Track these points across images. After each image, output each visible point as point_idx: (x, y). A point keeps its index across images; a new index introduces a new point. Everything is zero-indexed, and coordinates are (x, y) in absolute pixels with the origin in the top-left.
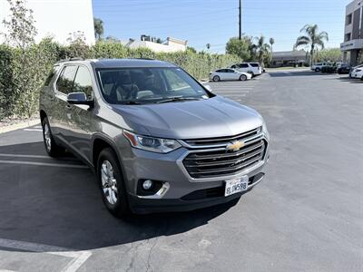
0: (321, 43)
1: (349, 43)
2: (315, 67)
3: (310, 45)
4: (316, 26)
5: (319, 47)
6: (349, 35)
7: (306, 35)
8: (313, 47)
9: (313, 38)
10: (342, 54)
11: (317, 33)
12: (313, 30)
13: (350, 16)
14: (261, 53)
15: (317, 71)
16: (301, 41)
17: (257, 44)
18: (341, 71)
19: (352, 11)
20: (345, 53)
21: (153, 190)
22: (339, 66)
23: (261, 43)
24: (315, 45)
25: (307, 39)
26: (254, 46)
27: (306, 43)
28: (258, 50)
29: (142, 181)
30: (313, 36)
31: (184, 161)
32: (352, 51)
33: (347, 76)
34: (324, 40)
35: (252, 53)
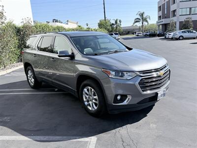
0: (147, 21)
1: (160, 21)
2: (145, 34)
3: (141, 22)
4: (143, 13)
5: (146, 23)
6: (160, 16)
7: (139, 17)
8: (143, 23)
9: (142, 19)
10: (158, 26)
11: (145, 16)
12: (142, 15)
13: (160, 7)
14: (116, 27)
15: (146, 36)
16: (137, 21)
17: (114, 23)
18: (159, 35)
19: (161, 5)
20: (159, 26)
21: (122, 100)
22: (158, 33)
23: (116, 22)
24: (144, 22)
25: (140, 19)
26: (113, 24)
27: (139, 21)
28: (115, 26)
29: (117, 96)
30: (142, 18)
31: (139, 83)
32: (162, 25)
33: (164, 37)
34: (148, 19)
35: (112, 28)
